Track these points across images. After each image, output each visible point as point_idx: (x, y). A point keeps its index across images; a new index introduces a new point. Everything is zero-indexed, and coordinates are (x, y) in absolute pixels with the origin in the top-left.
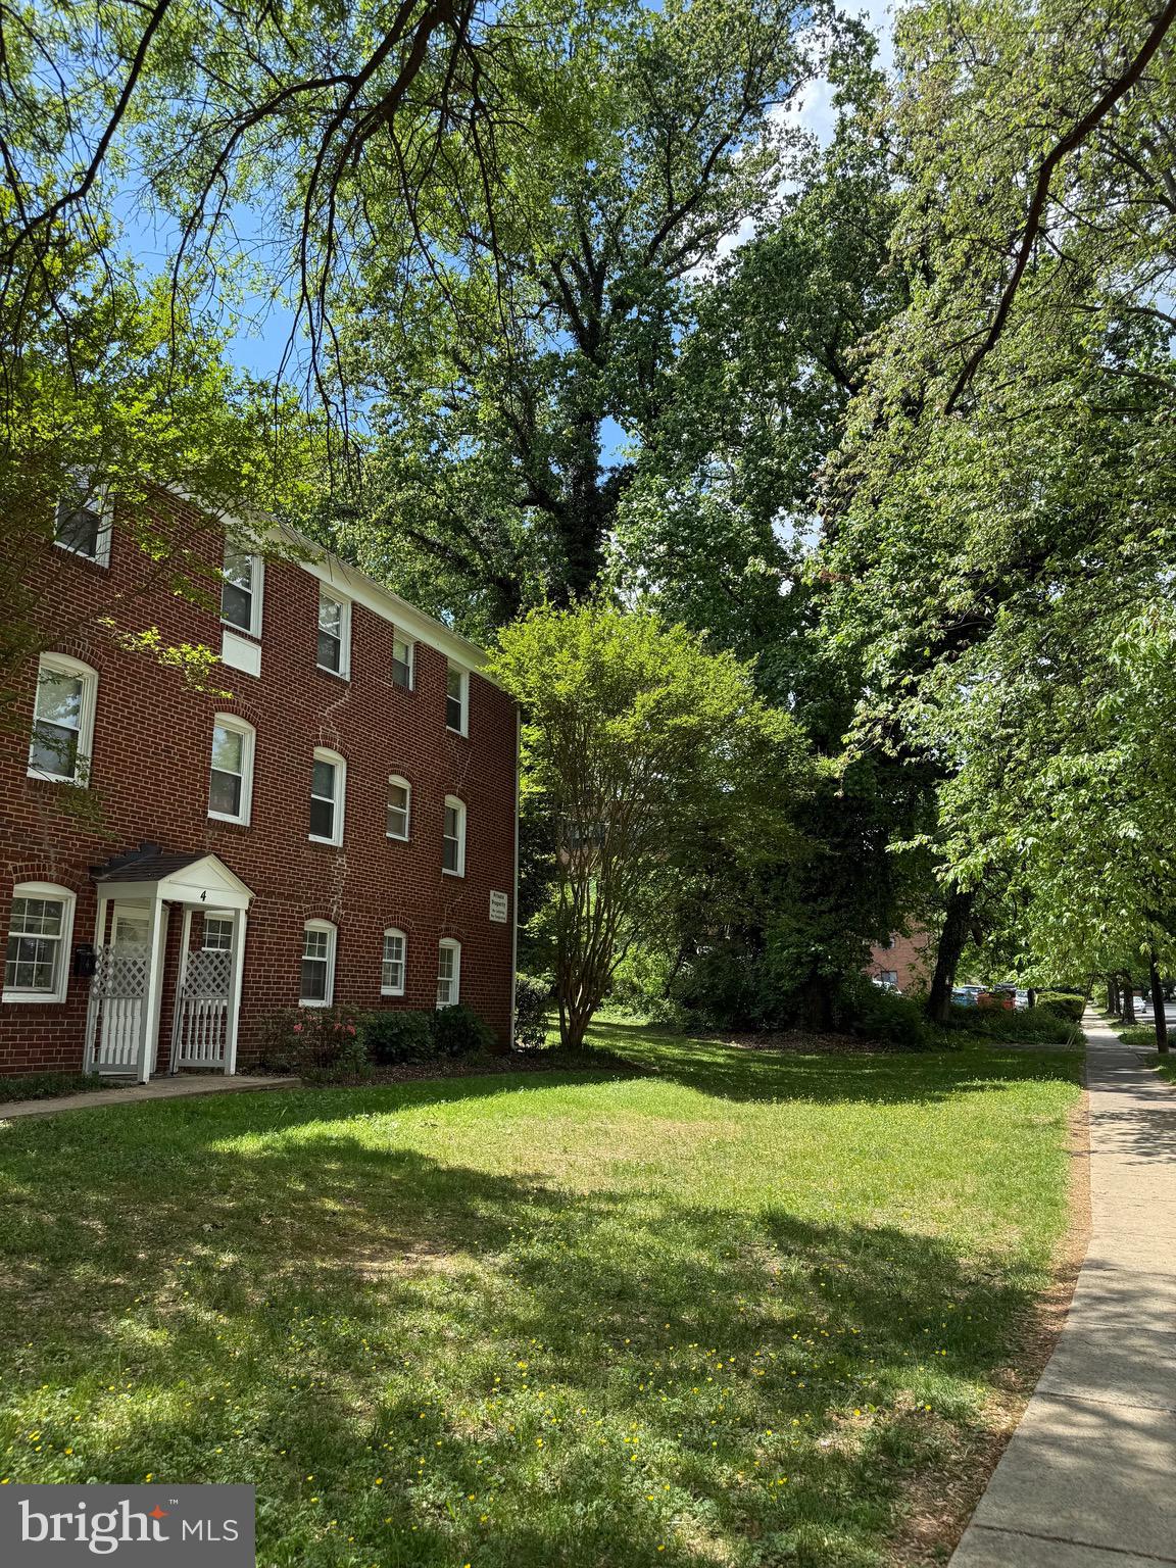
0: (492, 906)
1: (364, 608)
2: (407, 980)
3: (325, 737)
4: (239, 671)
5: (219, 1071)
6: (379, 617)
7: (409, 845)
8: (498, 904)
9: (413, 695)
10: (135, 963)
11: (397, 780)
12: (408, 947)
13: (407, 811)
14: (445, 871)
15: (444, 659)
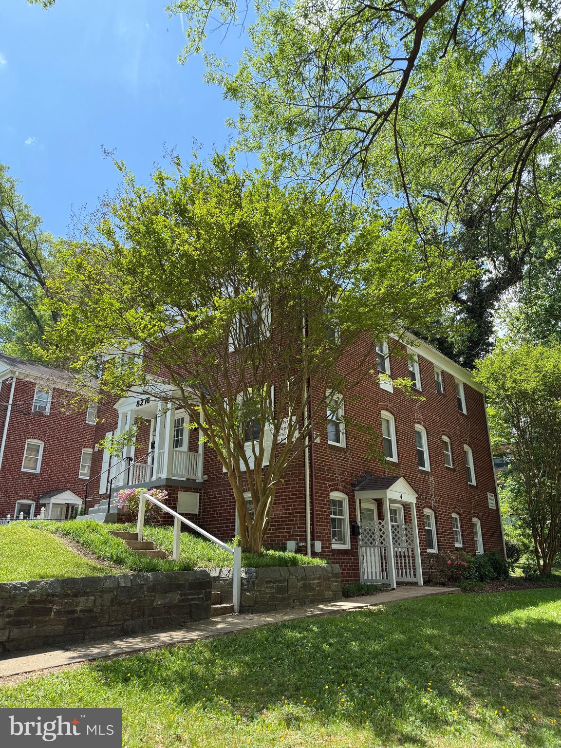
0: (489, 501)
1: (423, 357)
2: (463, 539)
3: (418, 419)
4: (386, 391)
5: (415, 584)
6: (428, 361)
7: (454, 470)
8: (491, 500)
9: (444, 396)
10: (370, 530)
11: (445, 438)
12: (461, 523)
13: (450, 453)
14: (469, 483)
15: (452, 377)
